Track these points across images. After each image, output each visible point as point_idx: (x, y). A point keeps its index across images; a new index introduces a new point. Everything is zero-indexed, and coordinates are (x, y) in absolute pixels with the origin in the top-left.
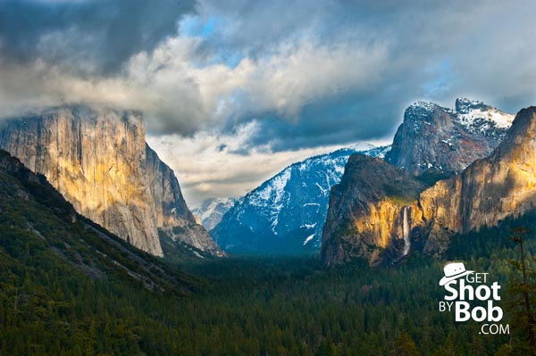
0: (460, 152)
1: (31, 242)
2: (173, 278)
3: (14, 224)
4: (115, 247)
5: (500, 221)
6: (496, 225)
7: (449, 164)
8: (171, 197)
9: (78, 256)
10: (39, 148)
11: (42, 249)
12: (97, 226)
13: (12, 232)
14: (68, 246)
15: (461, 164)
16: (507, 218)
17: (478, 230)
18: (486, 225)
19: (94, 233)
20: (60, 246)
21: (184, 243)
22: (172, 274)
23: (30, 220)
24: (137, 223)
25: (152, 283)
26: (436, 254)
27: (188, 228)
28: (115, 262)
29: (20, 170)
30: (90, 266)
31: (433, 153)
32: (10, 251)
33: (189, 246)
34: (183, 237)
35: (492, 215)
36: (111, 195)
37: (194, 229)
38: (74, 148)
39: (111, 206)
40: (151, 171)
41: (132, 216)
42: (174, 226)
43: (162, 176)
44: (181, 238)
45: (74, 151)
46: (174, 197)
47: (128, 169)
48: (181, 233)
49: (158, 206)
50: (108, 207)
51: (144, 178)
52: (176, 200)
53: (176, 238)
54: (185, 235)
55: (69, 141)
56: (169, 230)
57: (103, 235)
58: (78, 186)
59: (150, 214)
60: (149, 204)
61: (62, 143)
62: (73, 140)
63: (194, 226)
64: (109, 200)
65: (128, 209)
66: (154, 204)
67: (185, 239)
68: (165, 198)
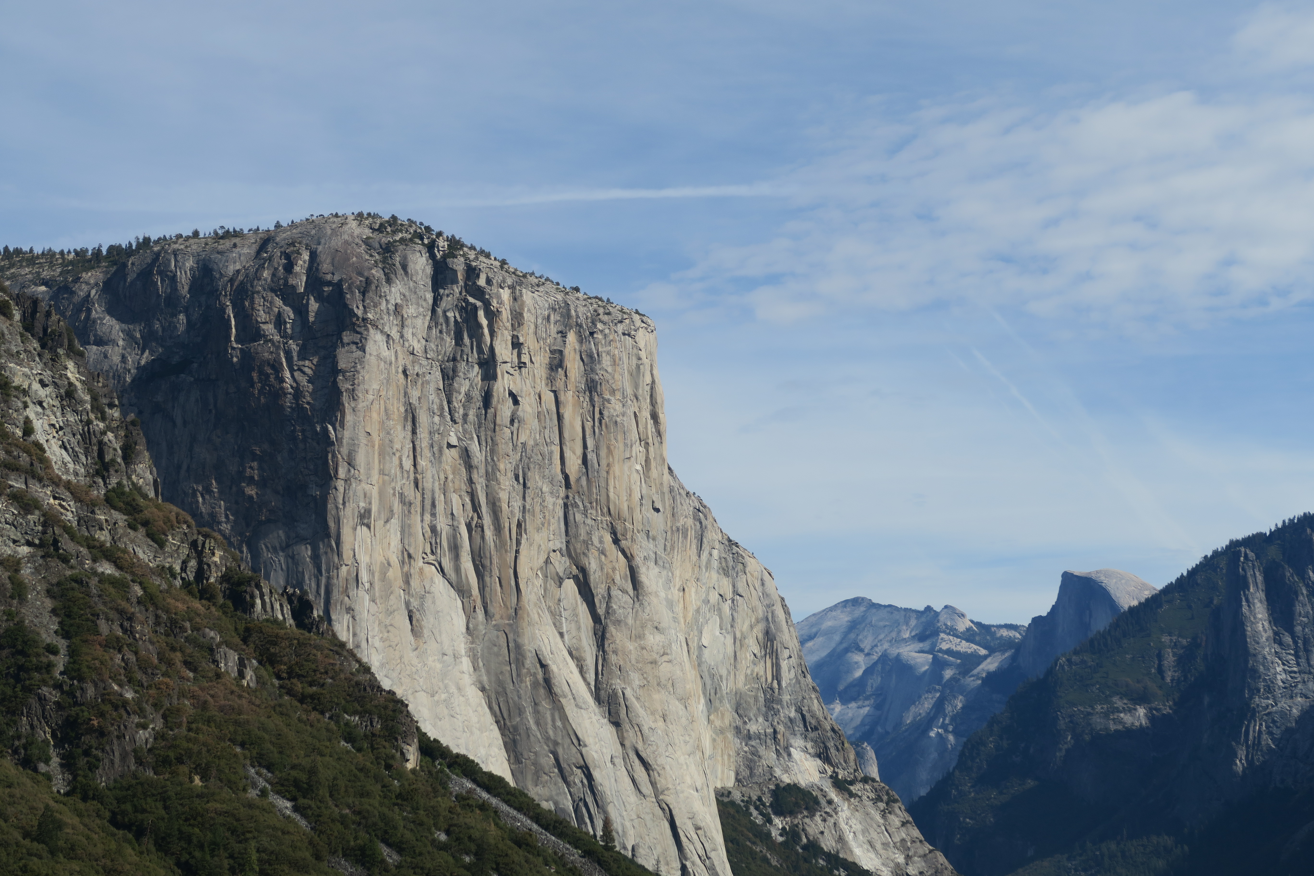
4: (559, 862)
8: (764, 669)
11: (302, 868)
12: (494, 784)
14: (391, 857)
21: (814, 850)
23: (261, 762)
27: (833, 795)
29: (225, 578)
33: (835, 860)
34: (814, 827)
36: (543, 666)
37: (851, 795)
38: (410, 492)
39: (545, 705)
40: (688, 575)
41: (623, 745)
42: (777, 786)
43: (729, 595)
44: (804, 830)
45: (410, 504)
46: (777, 676)
47: (602, 569)
48: (805, 813)
49: (716, 710)
50: (536, 712)
51: (664, 603)
52: (784, 684)
53: (784, 829)
54: (818, 818)
55: (394, 469)
56: (760, 799)
57: (514, 819)
58: (426, 632)
59: (687, 738)
60: (684, 700)
61: (369, 476)
62: (408, 464)
63: (852, 783)
64: (535, 684)
65: (606, 721)
66: (702, 701)
67: (819, 836)
68: (741, 679)
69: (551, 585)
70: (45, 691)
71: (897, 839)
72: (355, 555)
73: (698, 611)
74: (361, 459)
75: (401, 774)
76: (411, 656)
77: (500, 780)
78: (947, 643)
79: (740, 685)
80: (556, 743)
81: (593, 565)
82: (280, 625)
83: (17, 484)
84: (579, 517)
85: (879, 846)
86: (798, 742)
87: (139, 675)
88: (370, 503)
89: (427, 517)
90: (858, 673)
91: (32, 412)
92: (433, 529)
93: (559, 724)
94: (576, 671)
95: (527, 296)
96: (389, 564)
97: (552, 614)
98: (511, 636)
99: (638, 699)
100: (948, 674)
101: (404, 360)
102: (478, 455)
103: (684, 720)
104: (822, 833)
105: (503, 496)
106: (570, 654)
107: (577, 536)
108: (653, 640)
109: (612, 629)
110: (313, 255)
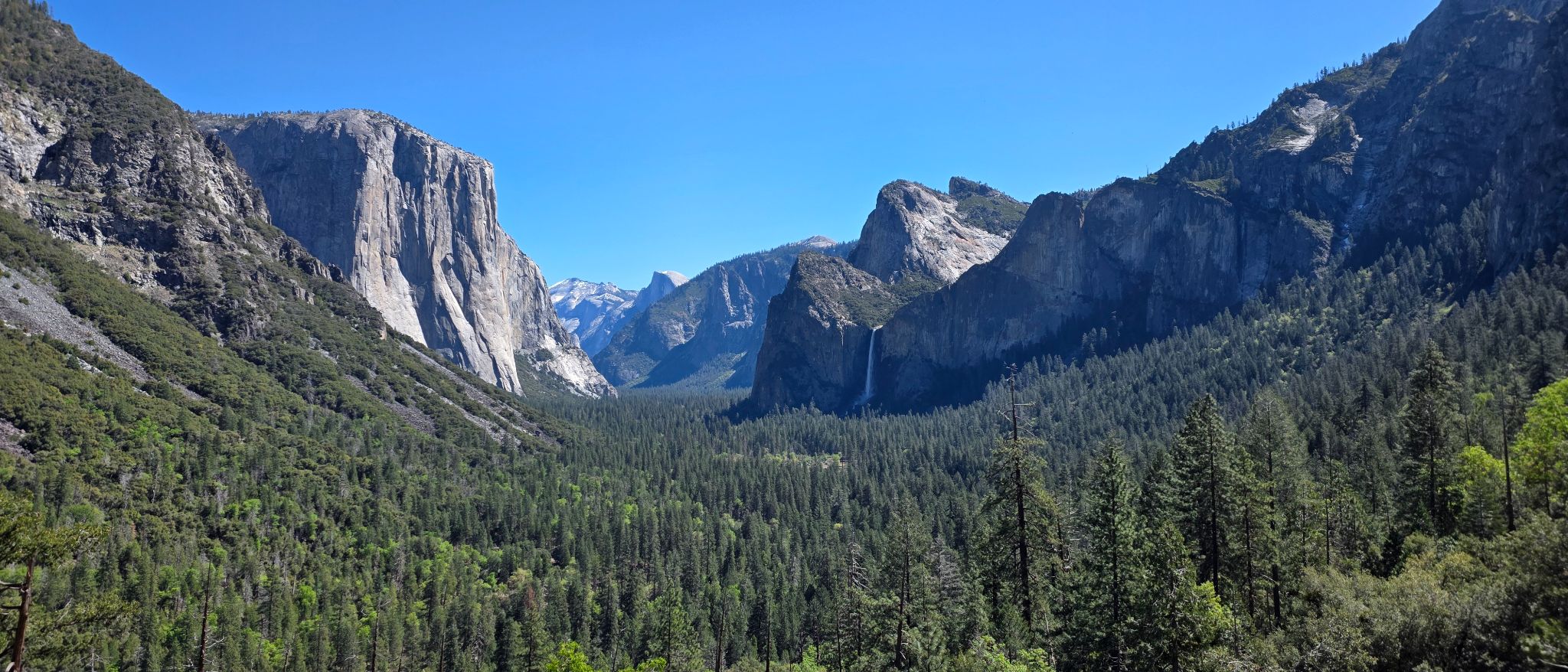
0: (953, 252)
1: (316, 368)
2: (535, 424)
3: (288, 339)
4: (446, 378)
5: (1003, 351)
6: (999, 356)
7: (937, 271)
8: (534, 304)
9: (387, 389)
10: (332, 224)
11: (333, 380)
12: (418, 346)
13: (287, 353)
14: (372, 375)
15: (953, 270)
16: (1013, 346)
17: (971, 364)
18: (984, 355)
19: (414, 355)
20: (361, 376)
21: (552, 373)
22: (531, 419)
23: (315, 335)
24: (483, 344)
25: (502, 431)
26: (915, 396)
27: (561, 353)
28: (446, 400)
30: (406, 405)
31: (915, 253)
32: (281, 379)
33: (560, 378)
34: (552, 365)
35: (991, 344)
36: (443, 301)
37: (568, 353)
38: (386, 227)
39: (443, 317)
40: (505, 266)
41: (475, 332)
42: (538, 349)
43: (521, 274)
44: (548, 367)
47: (468, 263)
48: (549, 360)
49: (514, 319)
50: (439, 320)
51: (494, 277)
52: (543, 310)
53: (541, 366)
54: (554, 362)
55: (379, 217)
56: (531, 354)
59: (502, 330)
60: (501, 314)
61: (367, 220)
62: (385, 215)
63: (568, 349)
64: (438, 306)
65: (468, 322)
66: (510, 316)
67: (554, 369)
68: (525, 307)
69: (446, 269)
70: (215, 303)
71: (586, 370)
72: (361, 253)
73: (508, 280)
74: (364, 212)
75: (378, 342)
77: (422, 345)
78: (607, 296)
79: (524, 309)
80: (448, 332)
81: (465, 259)
82: (326, 279)
83: (202, 213)
84: (459, 240)
85: (579, 374)
86: (547, 332)
87: (259, 298)
88: (368, 231)
90: (573, 307)
91: (209, 183)
92: (396, 243)
93: (449, 324)
94: (456, 303)
95: (439, 151)
96: (376, 256)
97: (447, 281)
98: (429, 289)
99: (481, 314)
100: (608, 308)
101: (384, 172)
102: (417, 214)
103: (501, 323)
104: (556, 368)
105: (427, 231)
106: (454, 296)
107: (458, 249)
108: (489, 291)
109: (471, 287)
110: (343, 125)
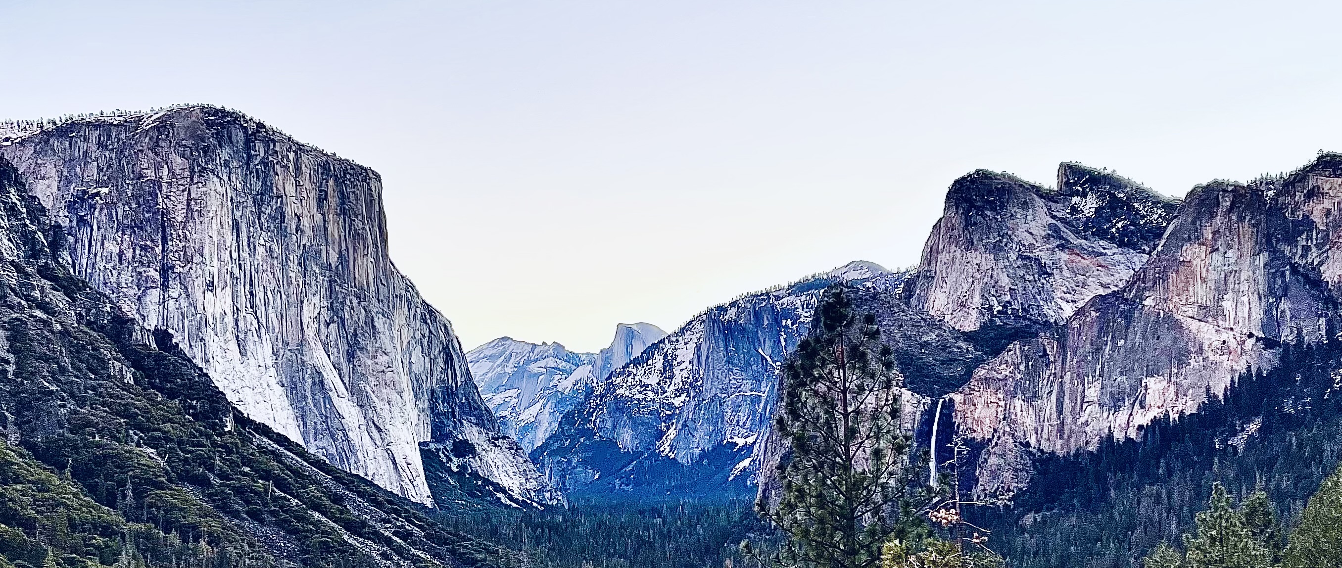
1: (138, 473)
3: (100, 433)
4: (319, 483)
7: (1039, 306)
11: (162, 488)
13: (98, 451)
14: (216, 481)
17: (1093, 447)
20: (198, 480)
21: (475, 475)
23: (138, 426)
24: (375, 434)
28: (317, 515)
31: (1005, 281)
33: (487, 482)
34: (475, 463)
36: (318, 372)
37: (496, 446)
38: (237, 271)
39: (319, 396)
40: (403, 322)
41: (365, 418)
42: (455, 441)
43: (427, 334)
44: (469, 465)
45: (237, 278)
46: (455, 379)
47: (352, 319)
48: (470, 456)
49: (420, 398)
50: (314, 399)
51: (388, 338)
52: (459, 384)
53: (459, 465)
54: (477, 458)
55: (226, 258)
56: (445, 448)
57: (293, 459)
58: (249, 353)
59: (402, 414)
60: (400, 393)
61: (212, 262)
63: (497, 439)
64: (314, 383)
65: (355, 404)
66: (412, 393)
67: (478, 468)
68: (434, 381)
69: (323, 328)
71: (521, 470)
72: (204, 309)
73: (409, 342)
75: (222, 433)
76: (238, 367)
79: (434, 385)
80: (327, 417)
81: (346, 315)
84: (338, 288)
85: (511, 474)
86: (466, 416)
87: (60, 376)
88: (213, 278)
89: (248, 287)
92: (251, 293)
93: (328, 406)
94: (338, 377)
96: (225, 314)
97: (323, 344)
98: (299, 356)
99: (373, 392)
101: (230, 193)
103: (400, 404)
104: (480, 467)
106: (334, 366)
107: (337, 298)
108: (382, 358)
109: (358, 353)
